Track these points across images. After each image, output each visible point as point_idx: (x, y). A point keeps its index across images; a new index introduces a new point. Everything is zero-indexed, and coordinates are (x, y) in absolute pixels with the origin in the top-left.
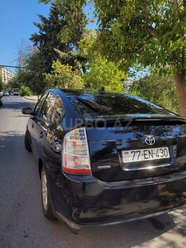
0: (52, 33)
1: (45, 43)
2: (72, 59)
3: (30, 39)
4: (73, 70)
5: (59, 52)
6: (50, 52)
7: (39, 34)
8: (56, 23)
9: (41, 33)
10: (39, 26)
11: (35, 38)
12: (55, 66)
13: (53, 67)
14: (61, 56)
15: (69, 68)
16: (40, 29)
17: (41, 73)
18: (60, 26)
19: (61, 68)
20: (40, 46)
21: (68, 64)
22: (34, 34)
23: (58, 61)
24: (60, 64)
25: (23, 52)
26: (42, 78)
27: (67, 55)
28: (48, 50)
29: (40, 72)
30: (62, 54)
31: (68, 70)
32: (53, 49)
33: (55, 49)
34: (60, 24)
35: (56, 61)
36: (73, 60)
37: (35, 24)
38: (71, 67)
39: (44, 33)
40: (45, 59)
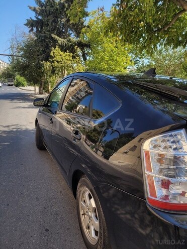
0: (48, 18)
1: (42, 28)
2: (71, 45)
3: (25, 25)
4: (73, 57)
5: (58, 38)
6: (47, 38)
7: (35, 19)
8: (53, 7)
9: (37, 18)
10: (34, 10)
11: (31, 24)
12: (54, 53)
13: (52, 54)
14: (59, 42)
15: (69, 55)
16: (36, 13)
17: (38, 62)
18: (57, 9)
19: (61, 55)
20: (36, 32)
21: (68, 51)
22: (29, 19)
23: (57, 48)
24: (60, 51)
25: (18, 39)
26: (40, 67)
27: (65, 41)
28: (45, 37)
29: (37, 60)
30: (61, 40)
31: (68, 57)
32: (50, 35)
33: (53, 35)
34: (58, 7)
35: (55, 47)
36: (73, 47)
37: (30, 8)
38: (72, 54)
39: (40, 17)
40: (42, 46)
